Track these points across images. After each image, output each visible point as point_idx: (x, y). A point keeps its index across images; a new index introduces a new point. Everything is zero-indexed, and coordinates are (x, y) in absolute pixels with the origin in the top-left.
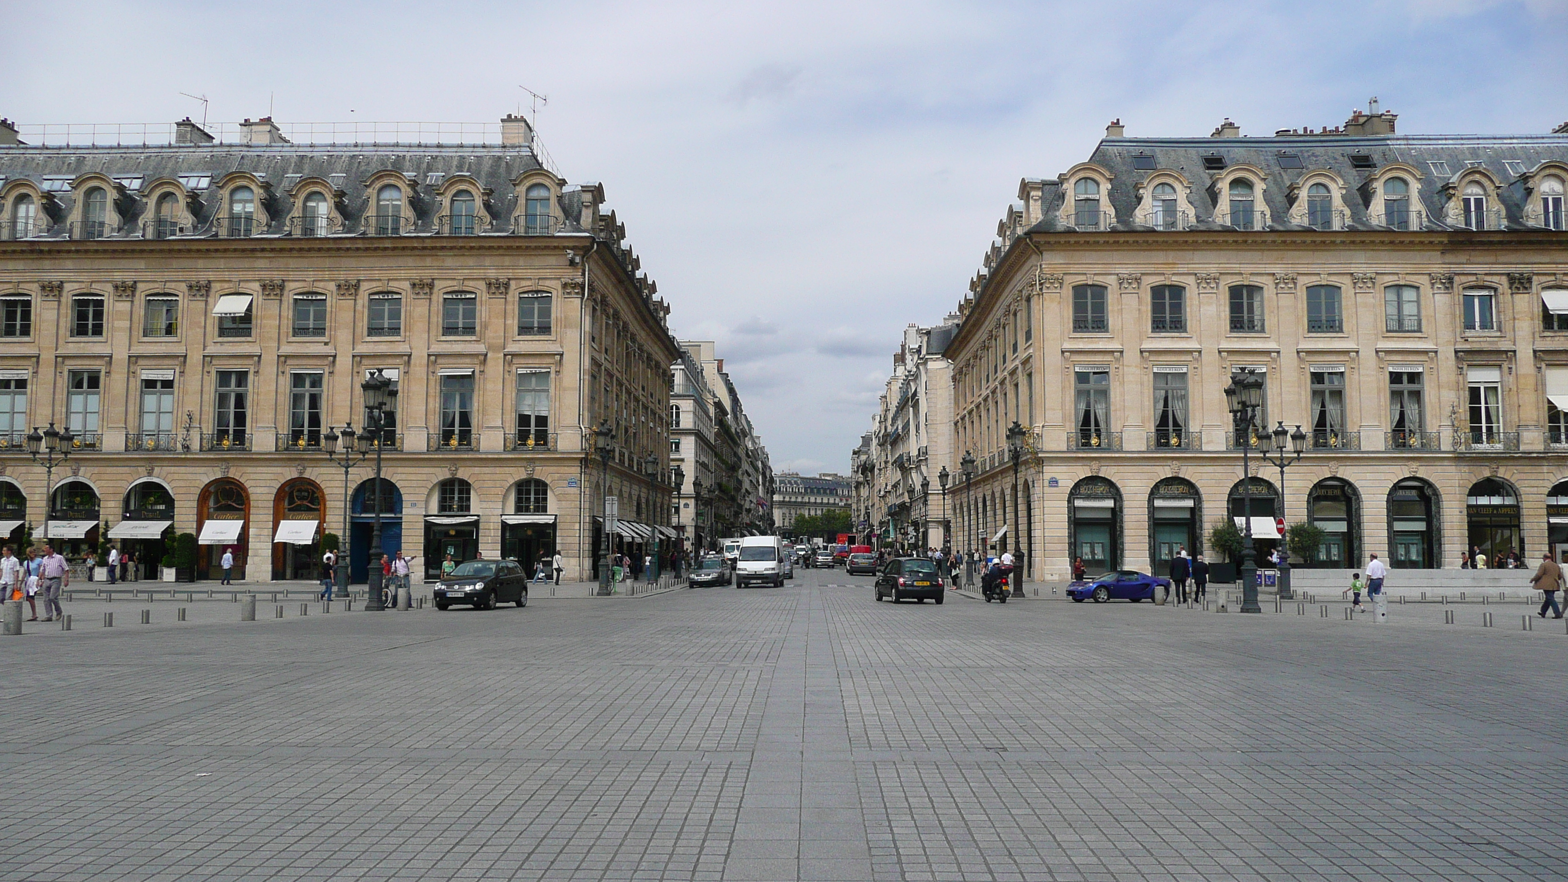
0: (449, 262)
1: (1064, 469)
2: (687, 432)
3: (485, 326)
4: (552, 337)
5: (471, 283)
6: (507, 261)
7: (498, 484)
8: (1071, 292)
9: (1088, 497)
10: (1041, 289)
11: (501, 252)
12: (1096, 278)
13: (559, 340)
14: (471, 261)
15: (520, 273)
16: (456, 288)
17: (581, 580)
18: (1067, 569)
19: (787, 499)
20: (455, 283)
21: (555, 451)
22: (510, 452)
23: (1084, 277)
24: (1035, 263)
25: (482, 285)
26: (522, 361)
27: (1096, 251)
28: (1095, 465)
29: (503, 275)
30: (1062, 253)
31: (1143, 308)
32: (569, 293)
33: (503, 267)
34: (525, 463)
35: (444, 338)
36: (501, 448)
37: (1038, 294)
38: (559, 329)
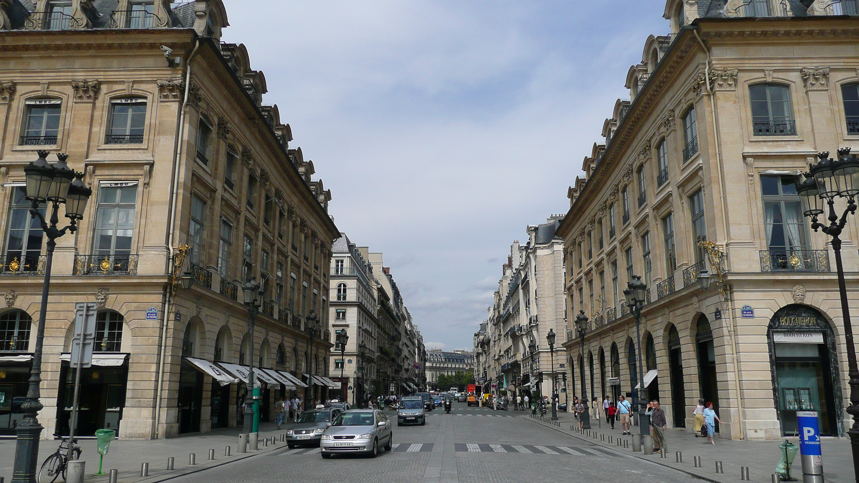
0: (35, 65)
1: (759, 295)
2: (351, 304)
3: (68, 135)
4: (144, 146)
5: (57, 88)
6: (99, 62)
7: (62, 315)
8: (747, 91)
9: (790, 331)
10: (712, 89)
11: (92, 52)
12: (775, 75)
13: (151, 148)
14: (59, 64)
15: (112, 76)
16: (40, 94)
17: (154, 437)
18: (774, 423)
19: (434, 365)
20: (39, 88)
21: (135, 276)
22: (80, 277)
23: (762, 75)
24: (701, 61)
25: (69, 90)
26: (106, 172)
27: (772, 44)
28: (799, 290)
29: (92, 77)
30: (735, 48)
31: (836, 108)
32: (166, 97)
33: (94, 70)
34: (96, 291)
35: (20, 148)
36: (70, 272)
37: (709, 95)
38: (152, 137)
